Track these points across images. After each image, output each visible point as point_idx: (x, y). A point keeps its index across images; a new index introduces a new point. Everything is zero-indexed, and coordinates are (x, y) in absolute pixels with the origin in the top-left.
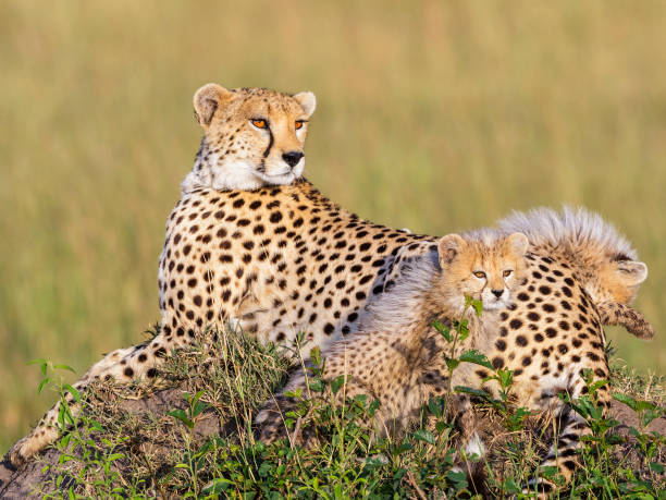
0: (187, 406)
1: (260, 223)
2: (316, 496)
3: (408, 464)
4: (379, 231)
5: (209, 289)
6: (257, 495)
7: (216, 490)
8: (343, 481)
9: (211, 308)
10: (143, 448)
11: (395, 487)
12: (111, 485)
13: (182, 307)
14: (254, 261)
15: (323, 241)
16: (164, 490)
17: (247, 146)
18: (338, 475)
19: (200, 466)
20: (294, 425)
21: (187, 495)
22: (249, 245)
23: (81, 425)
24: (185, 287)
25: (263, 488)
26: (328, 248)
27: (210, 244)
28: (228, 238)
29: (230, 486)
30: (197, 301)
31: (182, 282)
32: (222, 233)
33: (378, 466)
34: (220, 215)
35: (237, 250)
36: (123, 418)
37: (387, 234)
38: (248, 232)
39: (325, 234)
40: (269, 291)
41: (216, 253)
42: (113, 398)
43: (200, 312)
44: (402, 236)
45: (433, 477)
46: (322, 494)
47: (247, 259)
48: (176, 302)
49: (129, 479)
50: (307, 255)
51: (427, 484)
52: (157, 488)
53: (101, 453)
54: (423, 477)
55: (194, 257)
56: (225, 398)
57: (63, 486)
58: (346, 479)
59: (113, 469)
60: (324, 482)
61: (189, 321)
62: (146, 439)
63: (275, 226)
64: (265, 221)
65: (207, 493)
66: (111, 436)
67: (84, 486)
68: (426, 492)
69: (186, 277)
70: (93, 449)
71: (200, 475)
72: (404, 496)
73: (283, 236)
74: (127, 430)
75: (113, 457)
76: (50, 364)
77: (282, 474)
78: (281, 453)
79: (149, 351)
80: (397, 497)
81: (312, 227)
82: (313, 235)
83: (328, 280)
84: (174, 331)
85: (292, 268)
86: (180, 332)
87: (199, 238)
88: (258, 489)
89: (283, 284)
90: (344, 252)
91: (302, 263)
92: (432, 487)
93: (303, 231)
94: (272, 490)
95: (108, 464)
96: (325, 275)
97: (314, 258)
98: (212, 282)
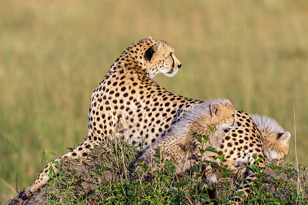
0: (100, 168)
1: (118, 92)
2: (149, 203)
3: (185, 190)
4: (172, 97)
5: (105, 122)
6: (127, 202)
7: (111, 200)
8: (160, 197)
9: (106, 129)
10: (82, 184)
11: (180, 200)
12: (70, 199)
13: (95, 129)
14: (119, 109)
15: (148, 103)
16: (90, 200)
18: (158, 195)
19: (104, 191)
20: (141, 176)
21: (99, 202)
22: (115, 102)
23: (58, 175)
24: (96, 121)
25: (129, 200)
26: (151, 105)
27: (102, 103)
28: (108, 99)
29: (117, 199)
30: (101, 126)
31: (95, 118)
32: (105, 98)
33: (173, 191)
35: (112, 105)
36: (75, 173)
37: (176, 98)
38: (113, 97)
39: (149, 99)
40: (127, 123)
41: (104, 106)
42: (71, 165)
43: (102, 131)
45: (195, 196)
46: (152, 202)
47: (116, 108)
48: (93, 127)
49: (77, 196)
50: (142, 109)
51: (192, 198)
52: (88, 200)
53: (66, 186)
54: (191, 195)
55: (98, 108)
56: (114, 165)
57: (51, 199)
58: (161, 196)
59: (71, 192)
60: (153, 197)
61: (98, 134)
62: (84, 181)
63: (123, 93)
64: (119, 91)
65: (107, 202)
66: (70, 179)
67: (59, 199)
68: (193, 201)
70: (62, 184)
71: (104, 195)
72: (184, 203)
73: (127, 99)
74: (76, 177)
75: (70, 188)
76: (46, 152)
77: (136, 194)
79: (83, 146)
80: (181, 203)
81: (141, 96)
82: (143, 100)
83: (153, 120)
84: (92, 138)
85: (136, 114)
86: (95, 139)
87: (98, 100)
88: (127, 200)
89: (132, 120)
90: (158, 107)
91: (140, 112)
92: (194, 199)
94: (133, 200)
95: (69, 190)
96: (151, 117)
97: (145, 110)
98: (105, 119)
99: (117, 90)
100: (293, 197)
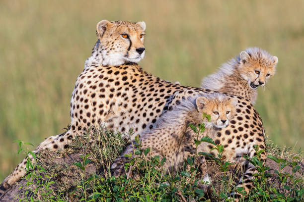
0: (82, 161)
1: (118, 81)
2: (138, 199)
3: (178, 186)
4: (168, 84)
6: (113, 200)
7: (95, 197)
8: (150, 193)
9: (94, 118)
10: (63, 179)
11: (172, 196)
12: (49, 195)
13: (81, 117)
14: (114, 97)
15: (145, 88)
16: (72, 197)
17: (119, 46)
18: (147, 191)
19: (87, 187)
20: (128, 169)
21: (82, 199)
22: (112, 90)
23: (36, 169)
24: (83, 109)
25: (115, 197)
26: (147, 91)
27: (96, 90)
28: (104, 87)
29: (101, 196)
30: (88, 115)
31: (82, 106)
32: (101, 85)
33: (165, 187)
34: (101, 77)
35: (107, 92)
36: (54, 166)
37: (172, 86)
38: (112, 85)
39: (146, 86)
40: (119, 109)
41: (98, 93)
42: (50, 157)
43: (89, 120)
44: (178, 86)
45: (189, 192)
46: (141, 199)
47: (111, 96)
48: (79, 115)
49: (57, 192)
50: (137, 94)
51: (186, 195)
52: (69, 196)
53: (44, 181)
54: (185, 192)
55: (88, 95)
56: (98, 158)
57: (28, 195)
58: (152, 193)
59: (50, 188)
61: (84, 123)
62: (64, 175)
63: (124, 82)
64: (120, 80)
65: (91, 199)
66: (49, 174)
67: (37, 195)
68: (186, 198)
69: (84, 104)
70: (41, 179)
71: (87, 191)
72: (177, 200)
73: (127, 86)
74: (56, 171)
75: (50, 183)
76: (23, 142)
77: (123, 190)
78: (123, 181)
79: (65, 137)
80: (173, 200)
81: (140, 83)
82: (140, 86)
83: (145, 104)
84: (77, 128)
85: (131, 99)
86: (79, 129)
87: (91, 87)
88: (113, 197)
89: (126, 106)
90: (153, 93)
91: (135, 97)
92: (188, 196)
93: (137, 84)
94: (119, 197)
95: (48, 186)
96: (144, 102)
97: (140, 95)
98: (95, 107)
99: (117, 79)
100: (299, 193)
